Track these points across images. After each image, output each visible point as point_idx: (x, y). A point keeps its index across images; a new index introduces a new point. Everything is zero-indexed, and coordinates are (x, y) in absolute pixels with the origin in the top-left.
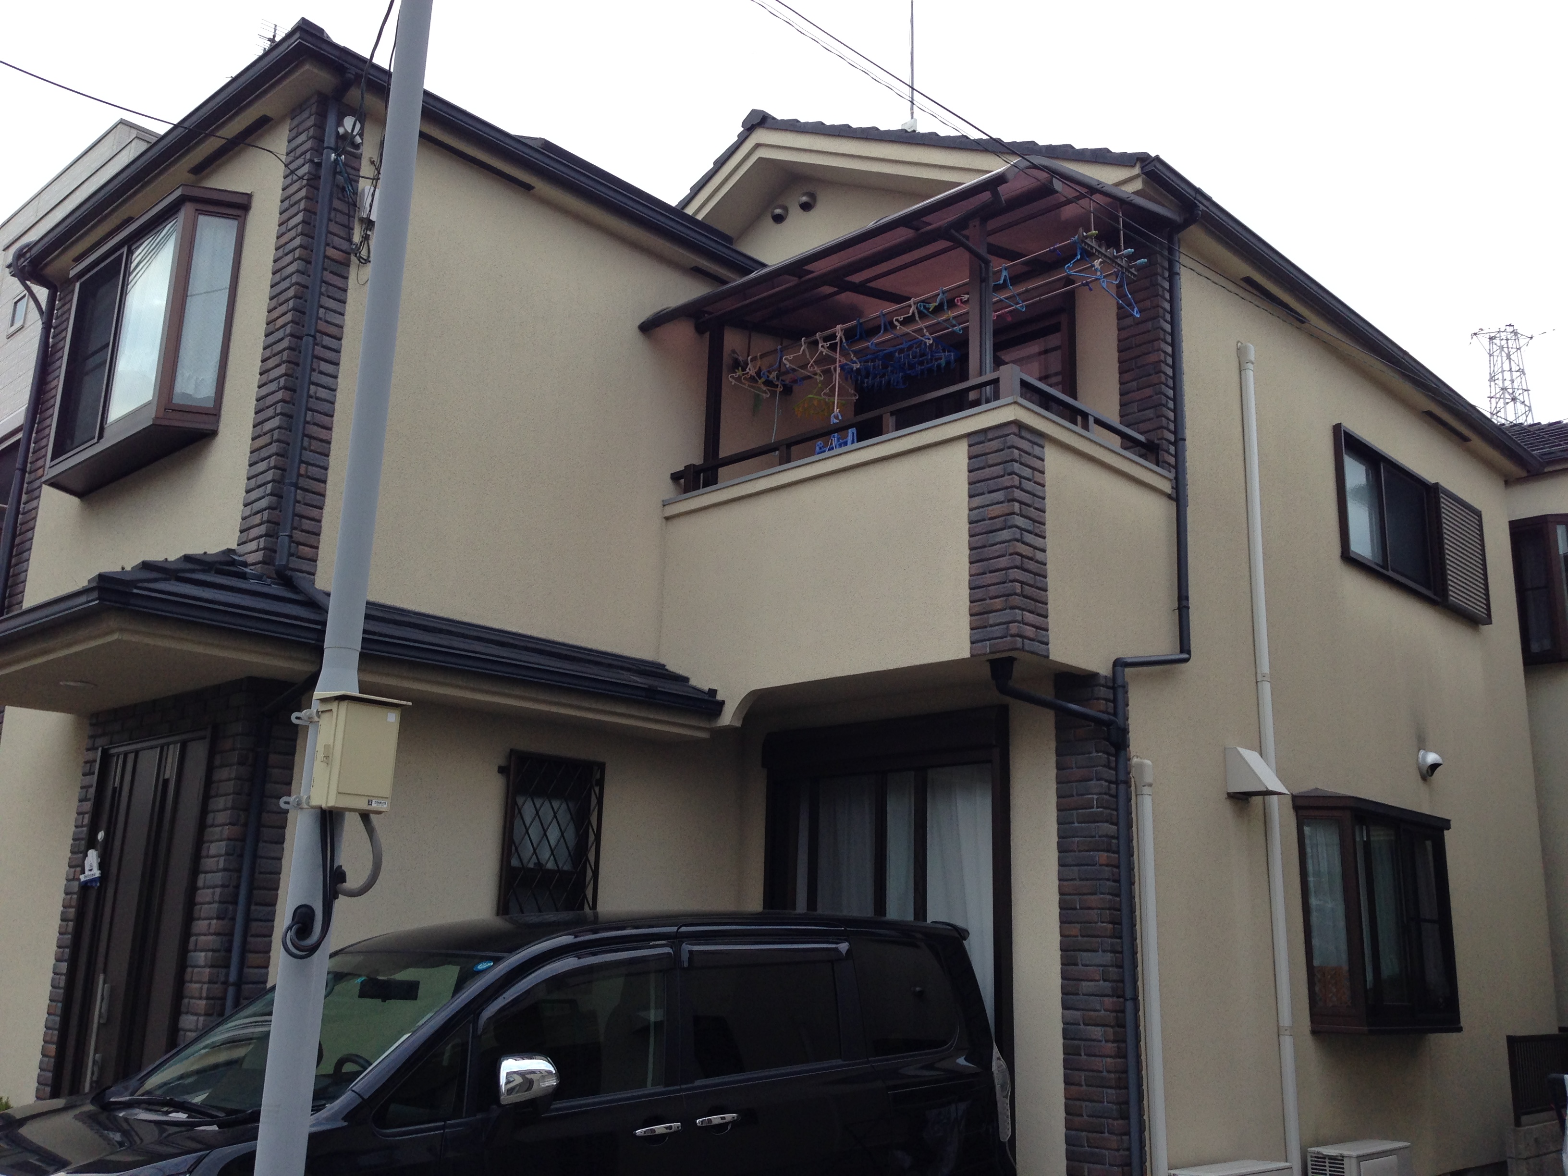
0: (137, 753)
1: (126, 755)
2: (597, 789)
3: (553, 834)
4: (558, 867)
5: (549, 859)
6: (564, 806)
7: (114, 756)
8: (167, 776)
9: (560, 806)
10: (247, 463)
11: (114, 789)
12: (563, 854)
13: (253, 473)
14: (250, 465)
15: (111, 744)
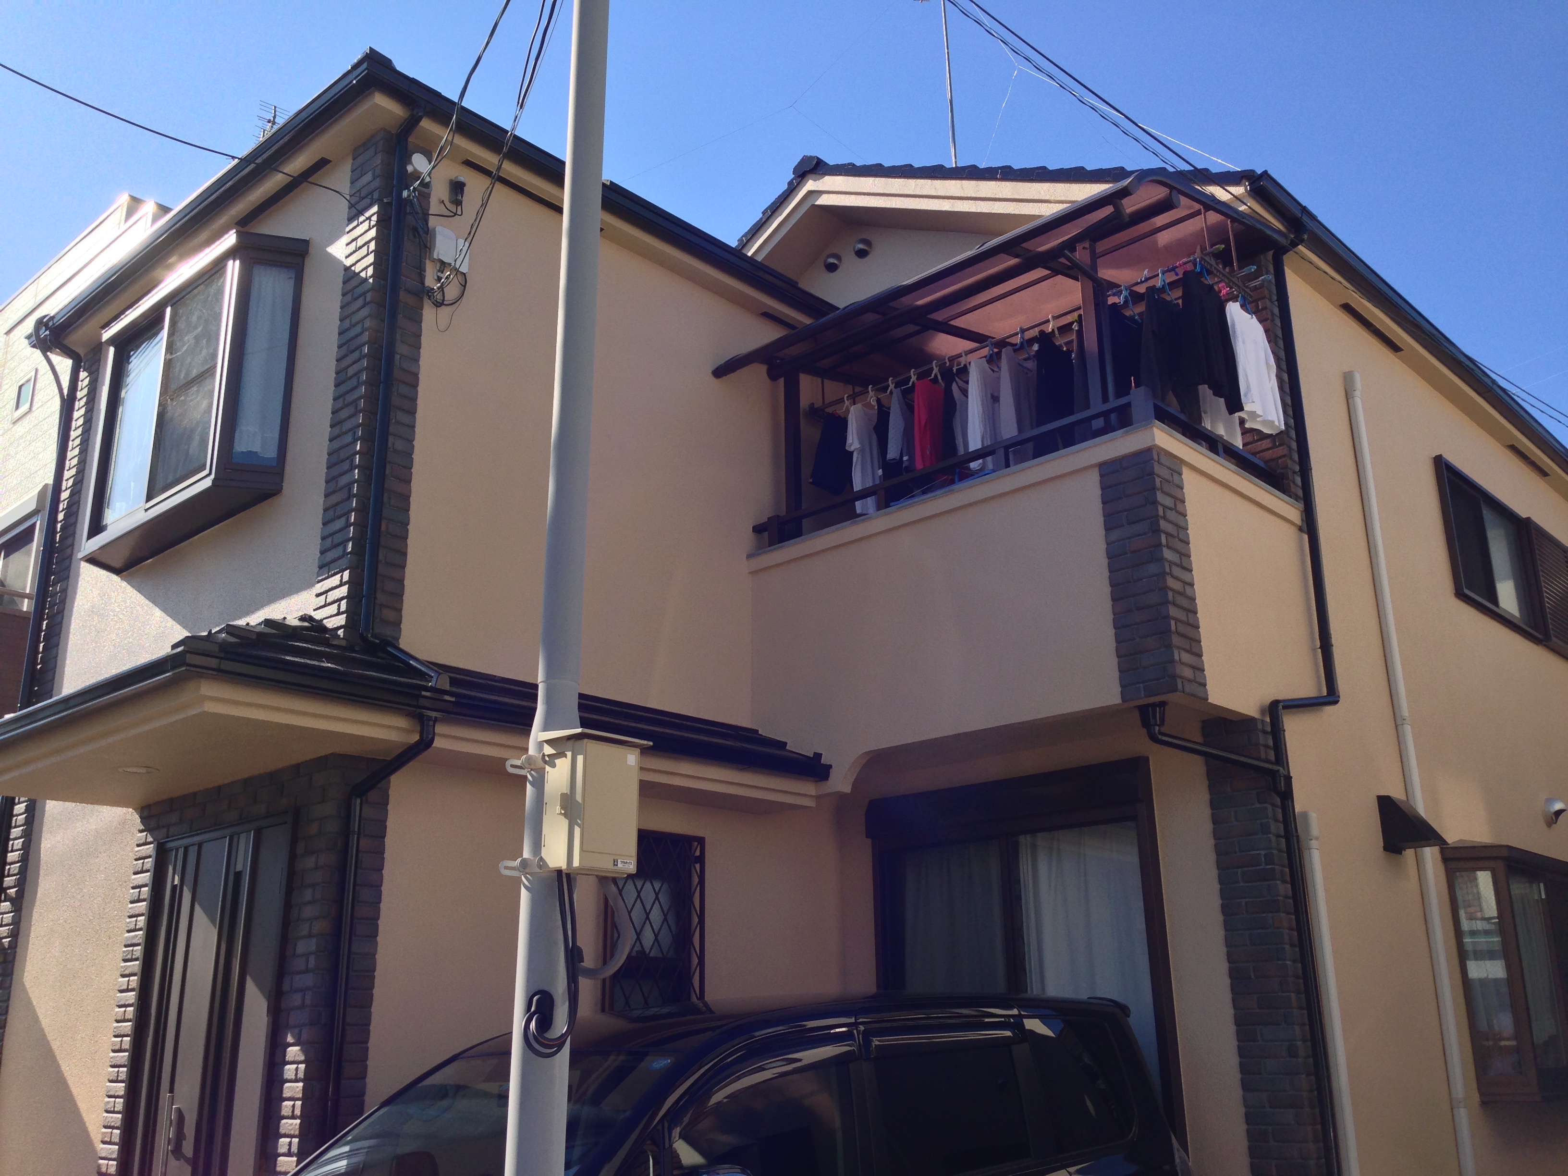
0: (200, 845)
1: (186, 849)
2: (698, 866)
3: (656, 915)
4: (663, 954)
5: (653, 945)
6: (665, 886)
7: (173, 850)
8: (239, 868)
9: (662, 886)
10: (320, 521)
11: (174, 887)
12: (666, 939)
13: (326, 533)
14: (324, 524)
15: (168, 838)
